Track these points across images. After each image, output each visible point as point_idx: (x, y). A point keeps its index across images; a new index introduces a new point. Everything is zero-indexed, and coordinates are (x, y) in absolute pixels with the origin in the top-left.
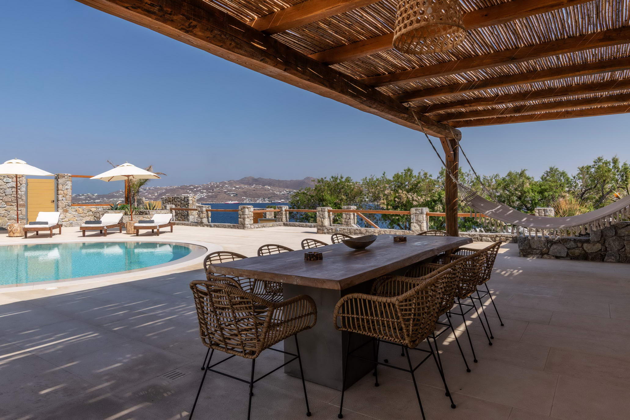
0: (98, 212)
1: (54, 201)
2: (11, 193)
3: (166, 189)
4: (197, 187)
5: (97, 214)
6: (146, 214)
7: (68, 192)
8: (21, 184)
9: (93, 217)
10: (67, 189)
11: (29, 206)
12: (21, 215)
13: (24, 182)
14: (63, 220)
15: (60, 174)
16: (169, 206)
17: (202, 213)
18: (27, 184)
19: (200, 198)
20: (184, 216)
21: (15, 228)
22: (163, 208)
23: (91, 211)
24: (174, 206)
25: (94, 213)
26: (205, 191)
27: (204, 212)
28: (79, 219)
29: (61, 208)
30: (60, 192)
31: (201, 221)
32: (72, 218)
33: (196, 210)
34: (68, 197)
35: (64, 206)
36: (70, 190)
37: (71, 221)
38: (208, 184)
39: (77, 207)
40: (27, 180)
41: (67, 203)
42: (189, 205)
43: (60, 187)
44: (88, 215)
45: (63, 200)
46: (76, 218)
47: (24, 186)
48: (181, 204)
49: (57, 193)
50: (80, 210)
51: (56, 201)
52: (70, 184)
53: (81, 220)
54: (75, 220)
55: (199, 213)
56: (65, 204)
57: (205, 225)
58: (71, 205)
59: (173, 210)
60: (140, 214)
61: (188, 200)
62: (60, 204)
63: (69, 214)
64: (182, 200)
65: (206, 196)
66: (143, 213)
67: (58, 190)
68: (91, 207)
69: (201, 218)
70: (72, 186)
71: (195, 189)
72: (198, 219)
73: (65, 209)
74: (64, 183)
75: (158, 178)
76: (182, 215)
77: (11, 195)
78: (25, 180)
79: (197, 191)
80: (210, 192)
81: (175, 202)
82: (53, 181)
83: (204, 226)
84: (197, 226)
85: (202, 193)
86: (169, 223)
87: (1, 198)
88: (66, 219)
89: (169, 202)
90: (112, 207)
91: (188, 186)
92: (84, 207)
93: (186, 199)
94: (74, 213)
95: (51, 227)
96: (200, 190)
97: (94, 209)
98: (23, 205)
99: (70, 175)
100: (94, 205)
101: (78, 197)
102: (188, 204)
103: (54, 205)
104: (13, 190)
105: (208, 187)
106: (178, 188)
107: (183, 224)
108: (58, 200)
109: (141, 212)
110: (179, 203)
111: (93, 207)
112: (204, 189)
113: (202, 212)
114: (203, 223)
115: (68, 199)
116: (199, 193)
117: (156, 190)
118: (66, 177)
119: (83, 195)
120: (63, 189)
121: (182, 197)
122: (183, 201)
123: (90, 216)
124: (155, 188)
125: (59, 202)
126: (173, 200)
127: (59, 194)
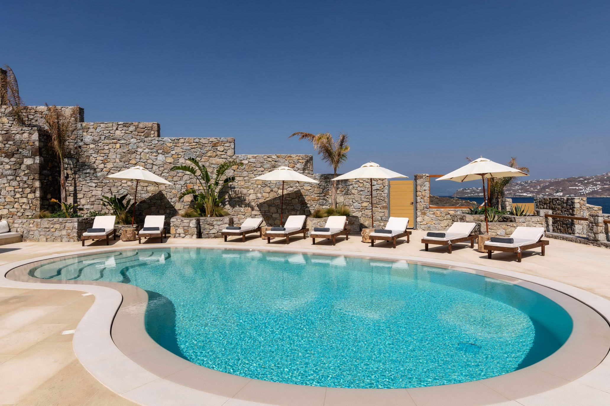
0: (456, 215)
1: (413, 203)
2: (376, 195)
3: (550, 182)
4: (589, 179)
5: (455, 218)
6: (511, 221)
7: (426, 194)
8: (384, 186)
9: (452, 220)
10: (425, 190)
11: (392, 208)
12: (384, 217)
13: (387, 184)
14: (421, 223)
15: (419, 174)
16: (542, 212)
17: (597, 226)
18: (389, 186)
19: (593, 191)
20: (566, 224)
21: (367, 234)
22: (534, 214)
23: (449, 214)
24: (550, 212)
25: (452, 216)
26: (599, 183)
27: (600, 225)
28: (437, 222)
29: (419, 210)
30: (418, 193)
31: (595, 237)
32: (430, 221)
33: (586, 219)
34: (426, 198)
35: (422, 208)
36: (428, 192)
37: (429, 225)
38: (603, 175)
39: (435, 209)
40: (389, 182)
41: (425, 206)
42: (575, 209)
43: (419, 188)
44: (446, 219)
45: (421, 202)
46: (434, 222)
47: (386, 188)
48: (563, 207)
49: (416, 194)
50: (438, 212)
51: (414, 203)
52: (427, 184)
53: (439, 224)
54: (432, 223)
55: (591, 224)
56: (423, 206)
57: (602, 244)
58: (428, 207)
59: (549, 218)
60: (504, 221)
61: (573, 203)
62: (418, 206)
63: (427, 217)
64: (564, 203)
65: (600, 189)
66: (507, 219)
67: (416, 192)
68: (450, 209)
69: (595, 234)
70: (430, 187)
71: (586, 181)
72: (590, 234)
73: (423, 211)
74: (422, 184)
75: (525, 175)
76: (563, 224)
77: (376, 197)
78: (387, 182)
79: (589, 183)
80: (605, 184)
81: (554, 205)
82: (412, 182)
83: (599, 246)
84: (587, 244)
85: (596, 185)
86: (540, 241)
87: (368, 201)
88: (424, 223)
89: (545, 204)
90: (471, 210)
91: (577, 178)
92: (442, 209)
93: (570, 202)
94: (432, 216)
95: (395, 236)
96: (592, 182)
97: (452, 212)
98: (386, 207)
99: (428, 175)
100: (452, 208)
101: (465, 191)
102: (573, 209)
103: (413, 207)
104: (377, 192)
105: (604, 178)
106: (564, 181)
107: (563, 238)
108: (417, 202)
109: (505, 218)
110: (559, 206)
111: (452, 209)
112: (598, 181)
113: (597, 224)
114: (598, 240)
115: (426, 201)
116: (591, 186)
117: (539, 183)
118: (424, 178)
119: (469, 189)
120: (421, 191)
121: (563, 199)
122: (565, 205)
123: (448, 219)
124: (538, 181)
125: (418, 204)
126: (550, 202)
127: (418, 195)
